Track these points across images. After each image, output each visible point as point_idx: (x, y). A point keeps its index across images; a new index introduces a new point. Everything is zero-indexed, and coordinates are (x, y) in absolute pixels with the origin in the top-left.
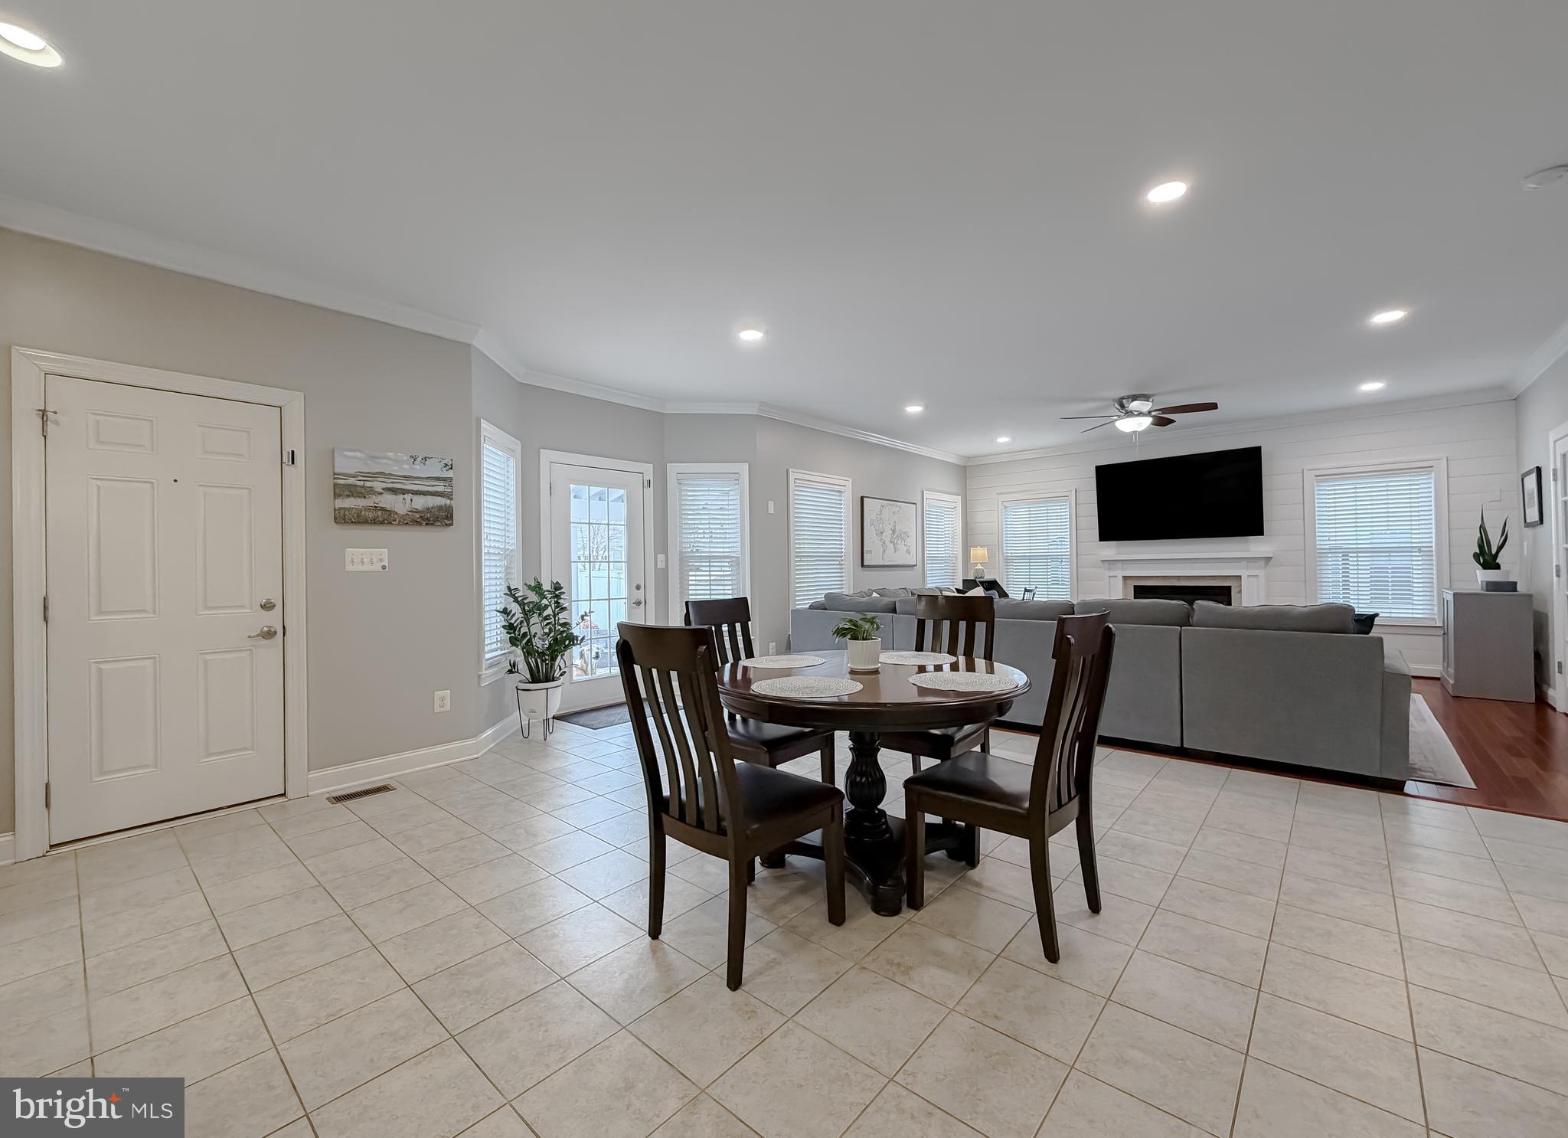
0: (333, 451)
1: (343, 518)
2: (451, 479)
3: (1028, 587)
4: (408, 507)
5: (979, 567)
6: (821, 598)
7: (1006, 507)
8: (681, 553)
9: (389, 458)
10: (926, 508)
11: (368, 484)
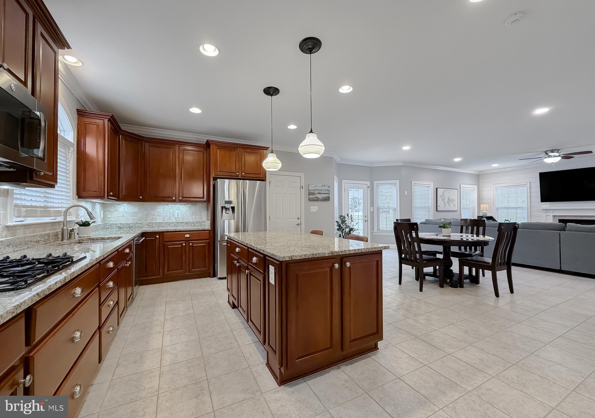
0: (309, 185)
1: (310, 200)
2: (329, 190)
3: (506, 219)
4: (321, 197)
5: (485, 211)
6: (424, 221)
7: (497, 189)
8: (378, 207)
9: (318, 186)
10: (462, 191)
11: (315, 192)
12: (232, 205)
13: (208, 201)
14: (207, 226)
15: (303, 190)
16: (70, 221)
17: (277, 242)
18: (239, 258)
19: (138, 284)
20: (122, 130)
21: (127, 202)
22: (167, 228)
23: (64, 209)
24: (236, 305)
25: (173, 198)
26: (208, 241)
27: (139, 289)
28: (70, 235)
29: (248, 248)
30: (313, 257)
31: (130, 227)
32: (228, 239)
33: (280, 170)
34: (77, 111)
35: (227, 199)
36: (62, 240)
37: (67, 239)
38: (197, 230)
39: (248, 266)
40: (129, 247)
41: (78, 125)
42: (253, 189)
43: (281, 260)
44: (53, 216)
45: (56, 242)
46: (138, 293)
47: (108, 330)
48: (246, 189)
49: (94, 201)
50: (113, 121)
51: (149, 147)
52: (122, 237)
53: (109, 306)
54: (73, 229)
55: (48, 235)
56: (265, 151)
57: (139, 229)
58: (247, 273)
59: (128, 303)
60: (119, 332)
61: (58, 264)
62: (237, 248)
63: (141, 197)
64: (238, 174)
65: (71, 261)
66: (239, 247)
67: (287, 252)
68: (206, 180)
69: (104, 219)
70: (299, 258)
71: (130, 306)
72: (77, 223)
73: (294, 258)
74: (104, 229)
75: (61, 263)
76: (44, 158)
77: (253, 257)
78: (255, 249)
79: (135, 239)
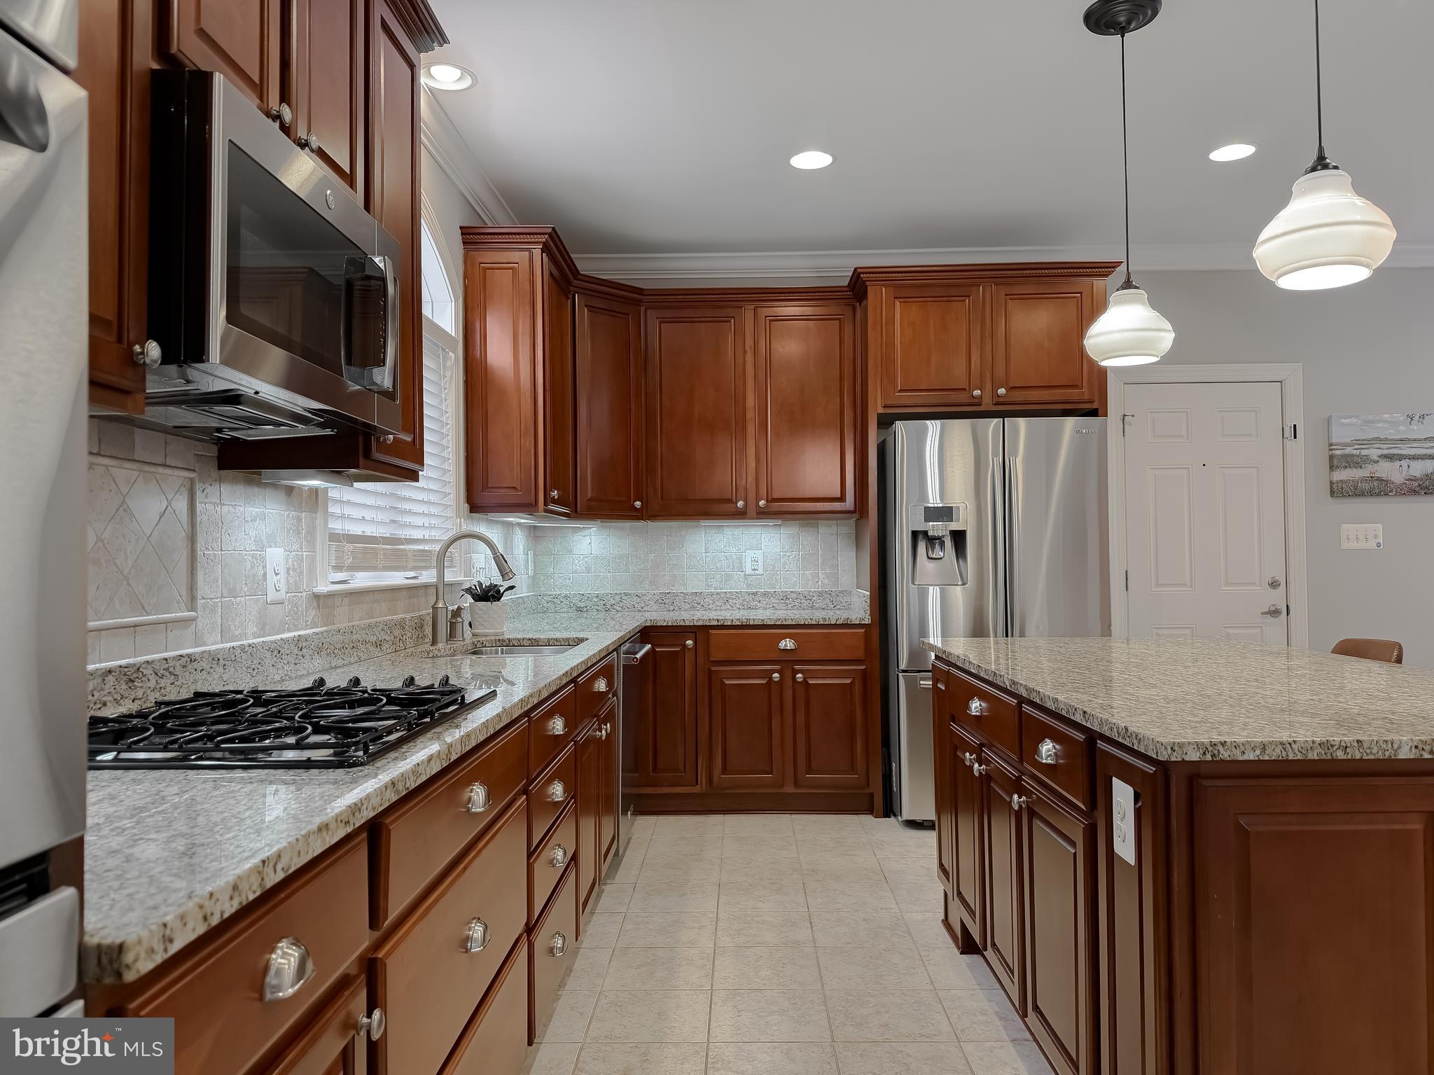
0: (1329, 420)
4: (1404, 475)
9: (1385, 422)
11: (1364, 453)
12: (954, 526)
13: (860, 509)
14: (858, 608)
15: (1297, 449)
16: (451, 585)
17: (1152, 681)
18: (985, 741)
19: (632, 808)
20: (580, 277)
21: (599, 522)
22: (719, 613)
23: (437, 547)
24: (977, 937)
25: (736, 503)
26: (863, 667)
27: (635, 825)
28: (453, 626)
29: (1021, 700)
30: (1329, 757)
31: (607, 606)
32: (939, 664)
33: (1167, 360)
34: (462, 234)
35: (934, 500)
36: (434, 642)
37: (445, 641)
38: (822, 622)
39: (1019, 779)
40: (607, 672)
41: (465, 277)
42: (1045, 454)
43: (1161, 758)
44: (414, 569)
45: (420, 649)
46: (632, 841)
47: (552, 946)
48: (1016, 455)
49: (512, 518)
50: (556, 248)
51: (660, 323)
52: (587, 639)
53: (551, 862)
54: (459, 609)
55: (401, 624)
56: (1098, 283)
57: (633, 614)
58: (1016, 808)
59: (605, 868)
60: (579, 964)
61: (431, 709)
62: (972, 698)
63: (638, 504)
64: (977, 393)
65: (459, 701)
66: (983, 696)
67: (1193, 724)
68: (852, 429)
69: (534, 582)
70: (1250, 756)
71: (609, 882)
72: (469, 591)
73: (1225, 755)
74: (535, 611)
75: (438, 704)
76: (394, 391)
77: (1042, 740)
78: (1050, 705)
79: (624, 648)
